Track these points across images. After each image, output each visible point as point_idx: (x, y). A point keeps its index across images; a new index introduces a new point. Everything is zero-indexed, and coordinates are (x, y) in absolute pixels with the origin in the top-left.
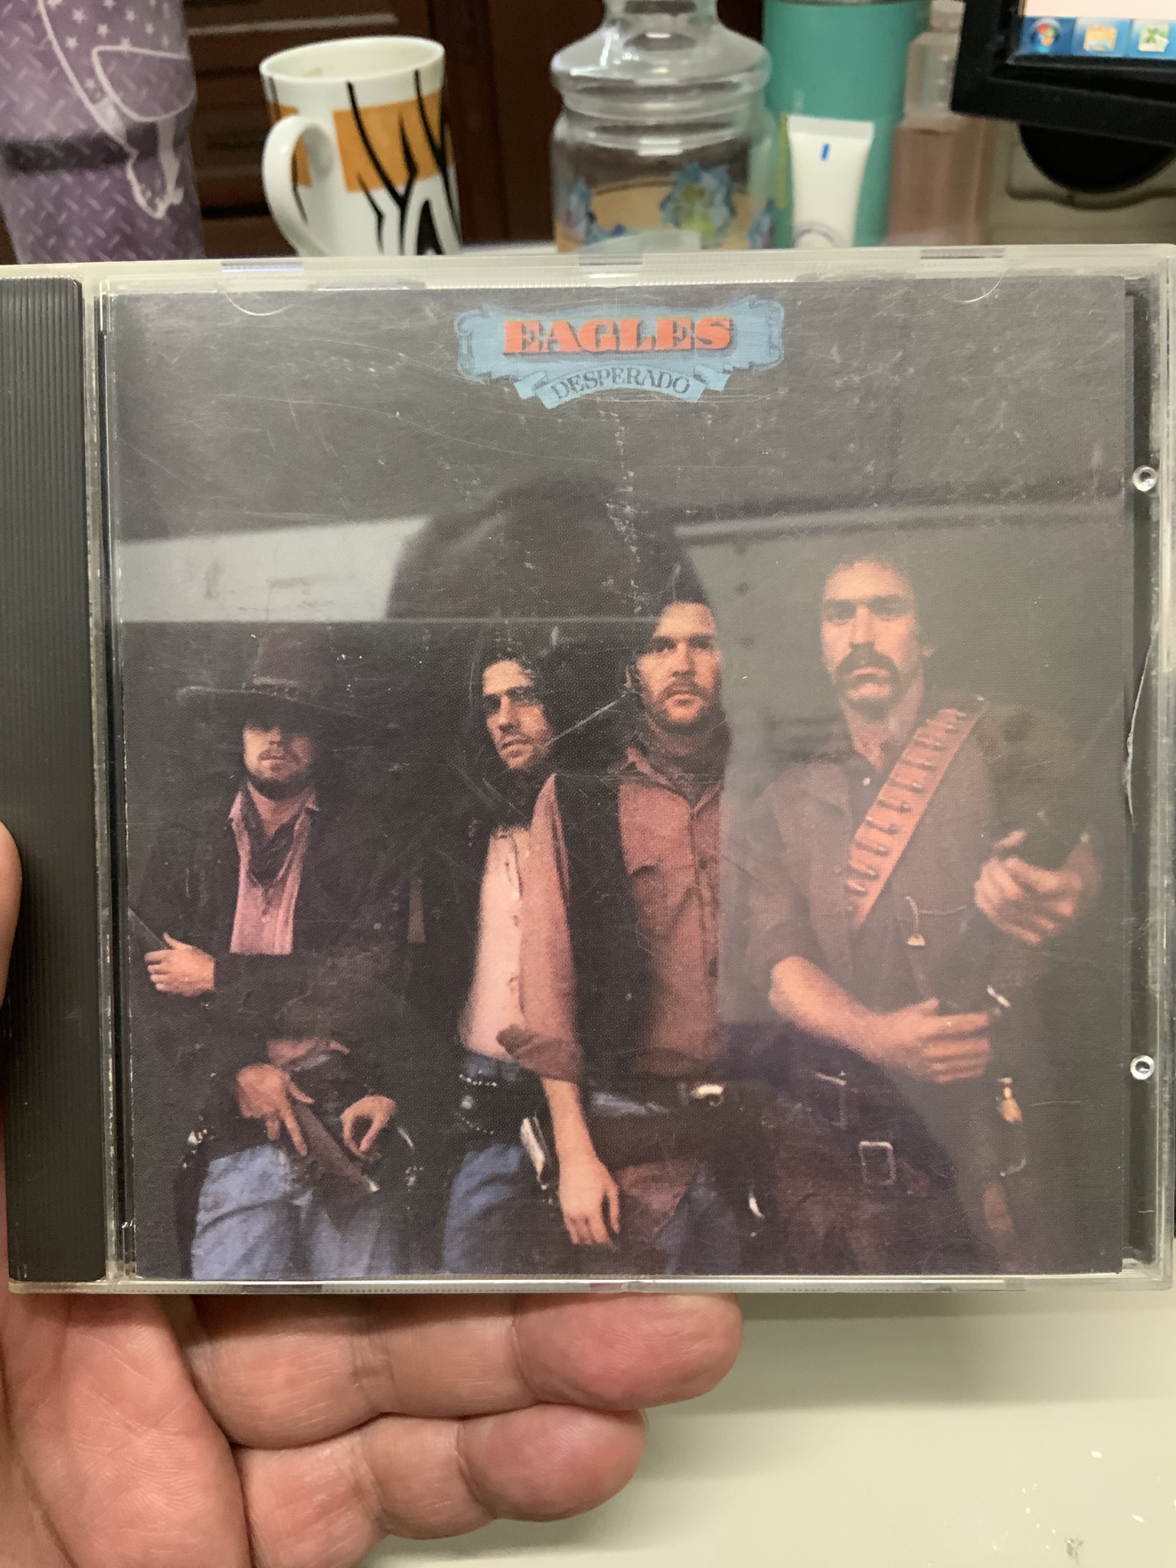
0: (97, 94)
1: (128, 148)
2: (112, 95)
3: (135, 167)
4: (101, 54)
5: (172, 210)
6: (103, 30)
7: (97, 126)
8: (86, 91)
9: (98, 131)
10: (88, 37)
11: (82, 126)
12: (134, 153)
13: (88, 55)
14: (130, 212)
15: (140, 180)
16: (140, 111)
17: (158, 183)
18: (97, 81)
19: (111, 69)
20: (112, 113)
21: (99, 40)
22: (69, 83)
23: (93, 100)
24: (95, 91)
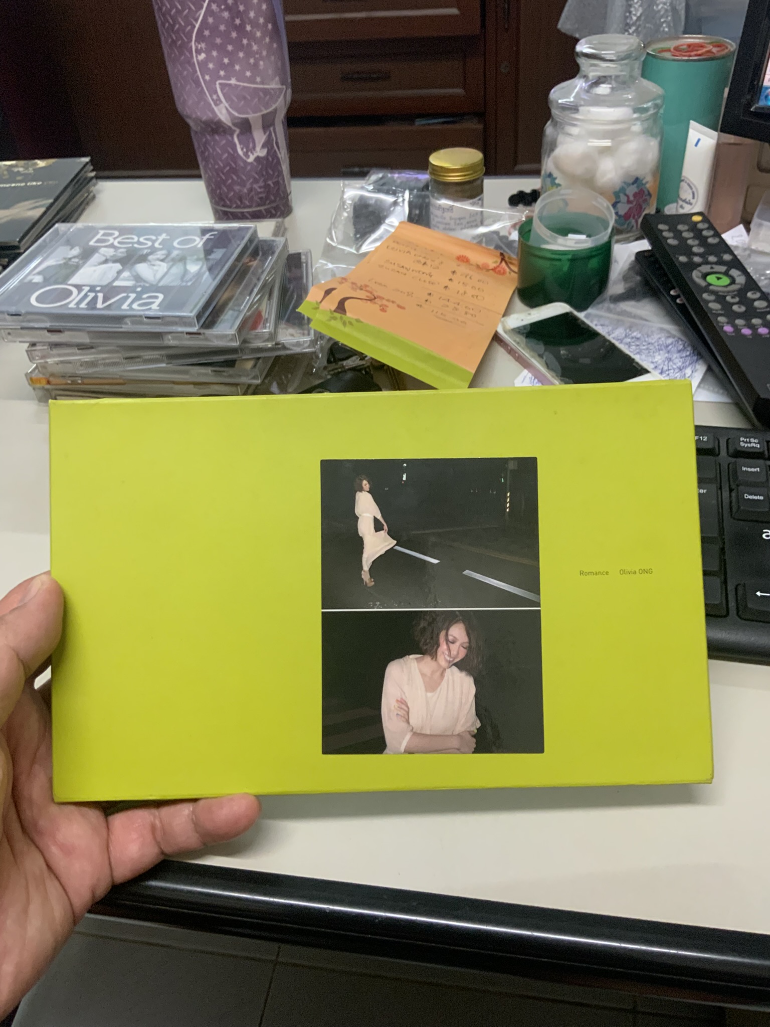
0: (218, 102)
1: (233, 128)
2: (225, 103)
3: (238, 136)
4: (220, 84)
5: (258, 159)
6: (222, 73)
7: (216, 115)
8: (213, 100)
9: (216, 120)
10: (215, 76)
11: (211, 115)
12: (238, 131)
13: (215, 84)
14: (234, 157)
15: (240, 143)
16: (239, 113)
17: (251, 145)
18: (218, 96)
19: (225, 91)
20: (224, 111)
21: (220, 78)
22: (207, 96)
23: (216, 105)
24: (217, 100)
